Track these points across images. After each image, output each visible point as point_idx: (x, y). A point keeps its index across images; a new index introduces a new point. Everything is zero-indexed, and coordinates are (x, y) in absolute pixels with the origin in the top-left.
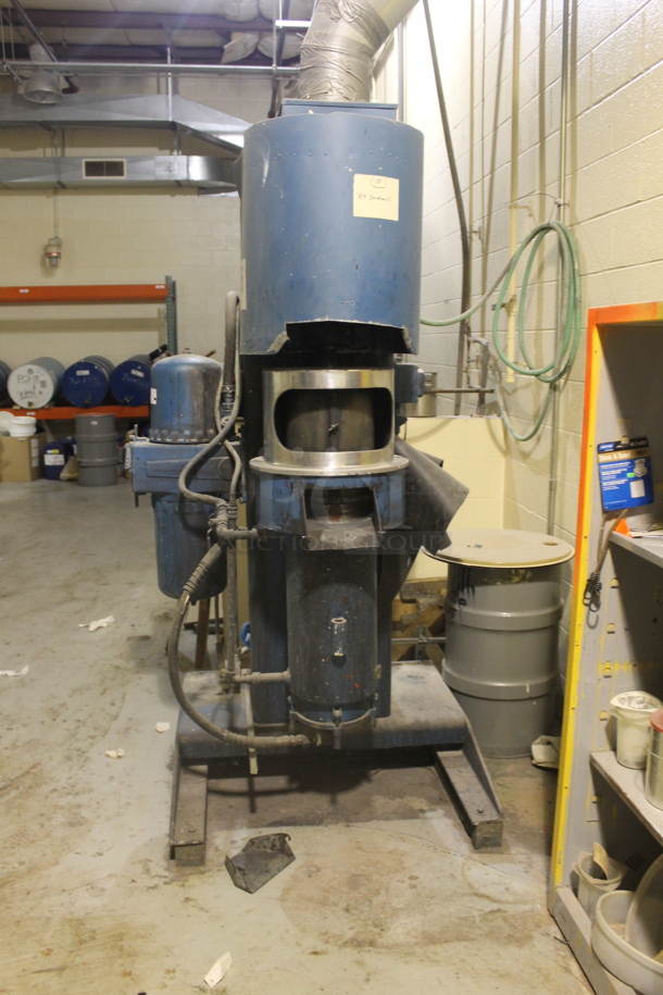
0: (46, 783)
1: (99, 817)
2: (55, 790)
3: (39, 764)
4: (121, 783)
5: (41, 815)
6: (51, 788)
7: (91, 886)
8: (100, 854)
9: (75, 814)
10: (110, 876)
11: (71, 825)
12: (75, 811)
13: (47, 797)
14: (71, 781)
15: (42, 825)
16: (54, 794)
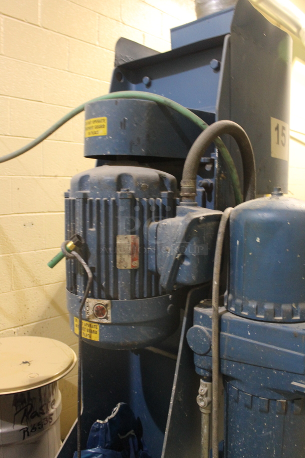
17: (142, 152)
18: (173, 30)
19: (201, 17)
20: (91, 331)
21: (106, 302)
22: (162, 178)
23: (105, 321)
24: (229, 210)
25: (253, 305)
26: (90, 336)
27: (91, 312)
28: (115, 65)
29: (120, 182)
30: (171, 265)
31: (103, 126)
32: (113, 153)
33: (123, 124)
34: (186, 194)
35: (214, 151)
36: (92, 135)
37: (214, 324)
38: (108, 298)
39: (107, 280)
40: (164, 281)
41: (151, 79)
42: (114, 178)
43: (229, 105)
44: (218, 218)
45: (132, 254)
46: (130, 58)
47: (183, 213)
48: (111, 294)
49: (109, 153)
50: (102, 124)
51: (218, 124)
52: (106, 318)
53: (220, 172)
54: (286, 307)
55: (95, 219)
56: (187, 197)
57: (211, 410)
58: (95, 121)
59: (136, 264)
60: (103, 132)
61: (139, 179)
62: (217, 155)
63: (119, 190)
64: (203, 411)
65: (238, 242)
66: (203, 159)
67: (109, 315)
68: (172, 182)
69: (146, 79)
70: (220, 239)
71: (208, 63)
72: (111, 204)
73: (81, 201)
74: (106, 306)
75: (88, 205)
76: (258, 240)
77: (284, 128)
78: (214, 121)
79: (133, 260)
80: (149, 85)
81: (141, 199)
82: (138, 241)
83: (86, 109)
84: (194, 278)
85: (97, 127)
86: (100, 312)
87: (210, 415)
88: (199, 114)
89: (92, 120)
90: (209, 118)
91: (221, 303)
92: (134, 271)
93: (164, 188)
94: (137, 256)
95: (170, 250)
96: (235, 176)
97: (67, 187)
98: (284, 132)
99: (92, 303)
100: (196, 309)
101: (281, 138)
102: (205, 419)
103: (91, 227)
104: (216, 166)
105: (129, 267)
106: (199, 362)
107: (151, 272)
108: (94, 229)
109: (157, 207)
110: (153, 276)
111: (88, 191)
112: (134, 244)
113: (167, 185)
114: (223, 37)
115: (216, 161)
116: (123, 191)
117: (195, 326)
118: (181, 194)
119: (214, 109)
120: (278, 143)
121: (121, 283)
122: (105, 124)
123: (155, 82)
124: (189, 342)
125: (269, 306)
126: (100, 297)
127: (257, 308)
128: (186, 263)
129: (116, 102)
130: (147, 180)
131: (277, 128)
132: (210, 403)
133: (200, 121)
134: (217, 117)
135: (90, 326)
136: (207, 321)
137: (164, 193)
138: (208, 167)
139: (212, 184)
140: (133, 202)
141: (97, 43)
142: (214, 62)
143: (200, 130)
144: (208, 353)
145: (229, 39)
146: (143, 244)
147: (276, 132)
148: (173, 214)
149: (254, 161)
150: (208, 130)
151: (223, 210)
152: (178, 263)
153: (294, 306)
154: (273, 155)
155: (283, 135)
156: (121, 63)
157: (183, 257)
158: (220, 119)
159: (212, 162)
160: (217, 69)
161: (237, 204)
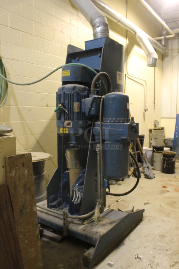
0: (169, 255)
1: (155, 236)
2: (167, 250)
3: (171, 266)
4: (143, 244)
5: (172, 242)
6: (168, 252)
7: (163, 221)
8: (159, 226)
9: (162, 239)
10: (158, 221)
11: (164, 236)
12: (162, 240)
13: (170, 248)
14: (160, 252)
15: (173, 239)
16: (167, 248)
17: (79, 80)
18: (86, 42)
19: (95, 39)
20: (66, 131)
21: (70, 121)
22: (85, 88)
23: (70, 127)
24: (104, 96)
25: (110, 119)
26: (65, 132)
27: (66, 125)
28: (67, 53)
29: (74, 88)
30: (89, 109)
31: (69, 73)
32: (72, 81)
33: (74, 73)
34: (92, 91)
35: (99, 81)
36: (65, 75)
37: (100, 126)
38: (71, 120)
39: (71, 115)
40: (87, 114)
41: (79, 58)
42: (73, 87)
43: (104, 68)
44: (101, 98)
45: (78, 108)
46: (72, 52)
47: (91, 97)
48: (72, 119)
49: (70, 80)
50: (68, 72)
51: (101, 73)
52: (71, 126)
53: (101, 87)
54: (118, 119)
55: (67, 98)
56: (92, 92)
57: (100, 152)
58: (66, 72)
59: (79, 110)
60: (68, 75)
61: (79, 88)
62: (100, 82)
63: (74, 90)
64: (98, 153)
65: (106, 103)
66: (96, 83)
67: (71, 125)
68: (88, 89)
69: (78, 58)
70: (101, 103)
71: (98, 54)
72: (72, 94)
73: (63, 93)
74: (71, 122)
75: (65, 95)
76: (111, 102)
77: (121, 75)
78: (99, 72)
79: (78, 109)
80: (78, 60)
81: (80, 93)
82: (79, 104)
83: (62, 67)
84: (95, 113)
85: (66, 73)
86: (69, 124)
87: (100, 154)
88: (95, 70)
89: (65, 71)
90: (98, 71)
91: (102, 121)
92: (78, 112)
93: (86, 91)
94: (79, 108)
95: (89, 105)
96: (105, 87)
97: (57, 91)
98: (121, 76)
99: (66, 122)
100: (95, 123)
101: (120, 78)
102: (98, 155)
103: (66, 100)
104: (100, 85)
105: (77, 111)
106: (96, 137)
107: (83, 113)
108: (67, 101)
109: (84, 95)
110: (83, 114)
111: (65, 91)
112: (78, 105)
113: (86, 90)
114: (102, 48)
115: (100, 83)
116: (75, 90)
117: (95, 127)
118: (91, 92)
119: (99, 69)
120: (119, 79)
121: (75, 116)
122: (69, 72)
123: (81, 59)
124: (93, 132)
125: (114, 119)
126: (68, 120)
127: (111, 120)
128: (93, 109)
129: (72, 66)
130: (81, 88)
131: (119, 75)
132: (100, 150)
133: (95, 72)
134: (100, 71)
135: (65, 129)
136: (98, 125)
137: (86, 92)
138: (98, 86)
139: (99, 90)
140: (78, 94)
141: (54, 41)
142: (99, 54)
143: (95, 75)
144: (99, 134)
145: (104, 49)
146: (81, 105)
147: (118, 76)
148: (89, 97)
149: (111, 84)
150: (98, 74)
151: (102, 96)
152: (90, 109)
153: (120, 118)
154: (117, 83)
155: (121, 77)
156: (69, 53)
157: (92, 107)
158: (101, 71)
159: (99, 84)
160: (100, 57)
161: (106, 94)
